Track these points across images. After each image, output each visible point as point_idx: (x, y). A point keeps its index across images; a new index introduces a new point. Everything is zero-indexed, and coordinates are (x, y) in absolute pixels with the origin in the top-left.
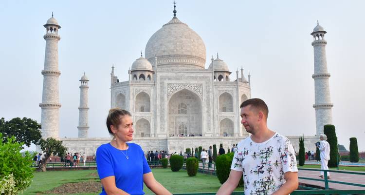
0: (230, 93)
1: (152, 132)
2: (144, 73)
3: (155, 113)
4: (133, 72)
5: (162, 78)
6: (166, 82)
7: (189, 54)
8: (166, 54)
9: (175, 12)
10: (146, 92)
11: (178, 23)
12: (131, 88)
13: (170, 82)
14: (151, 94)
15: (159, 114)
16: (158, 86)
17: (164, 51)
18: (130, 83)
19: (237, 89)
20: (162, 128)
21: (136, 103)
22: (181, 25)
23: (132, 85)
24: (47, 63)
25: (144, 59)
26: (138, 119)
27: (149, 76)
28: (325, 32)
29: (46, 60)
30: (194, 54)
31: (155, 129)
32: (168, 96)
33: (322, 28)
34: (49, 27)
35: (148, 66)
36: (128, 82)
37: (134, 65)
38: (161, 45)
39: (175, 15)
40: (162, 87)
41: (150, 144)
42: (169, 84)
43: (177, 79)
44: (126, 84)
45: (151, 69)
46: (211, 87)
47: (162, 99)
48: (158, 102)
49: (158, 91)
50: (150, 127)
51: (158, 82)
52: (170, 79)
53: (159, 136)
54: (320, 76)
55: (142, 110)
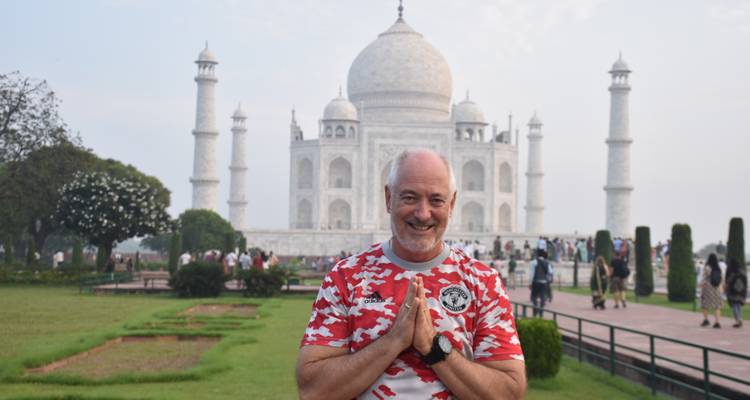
0: (480, 160)
1: (354, 219)
2: (343, 124)
3: (359, 190)
4: (327, 122)
5: (371, 136)
6: (379, 141)
7: (420, 89)
8: (380, 89)
9: (401, 9)
10: (345, 157)
11: (404, 33)
12: (322, 150)
13: (384, 142)
14: (354, 159)
15: (364, 192)
16: (365, 148)
17: (378, 85)
18: (321, 143)
19: (493, 154)
20: (369, 215)
21: (330, 173)
22: (410, 36)
23: (324, 145)
24: (200, 119)
25: (344, 100)
26: (333, 199)
27: (352, 128)
28: (629, 72)
29: (198, 115)
30: (429, 90)
31: (359, 215)
32: (380, 163)
33: (625, 65)
34: (203, 65)
35: (350, 111)
36: (317, 141)
37: (328, 110)
38: (373, 74)
39: (400, 15)
40: (371, 151)
41: (348, 240)
42: (382, 146)
43: (395, 136)
44: (314, 143)
45: (355, 118)
46: (449, 150)
47: (371, 169)
48: (365, 174)
49: (365, 157)
50: (350, 211)
51: (365, 140)
52: (383, 136)
53: (365, 227)
54: (617, 142)
55: (339, 184)
